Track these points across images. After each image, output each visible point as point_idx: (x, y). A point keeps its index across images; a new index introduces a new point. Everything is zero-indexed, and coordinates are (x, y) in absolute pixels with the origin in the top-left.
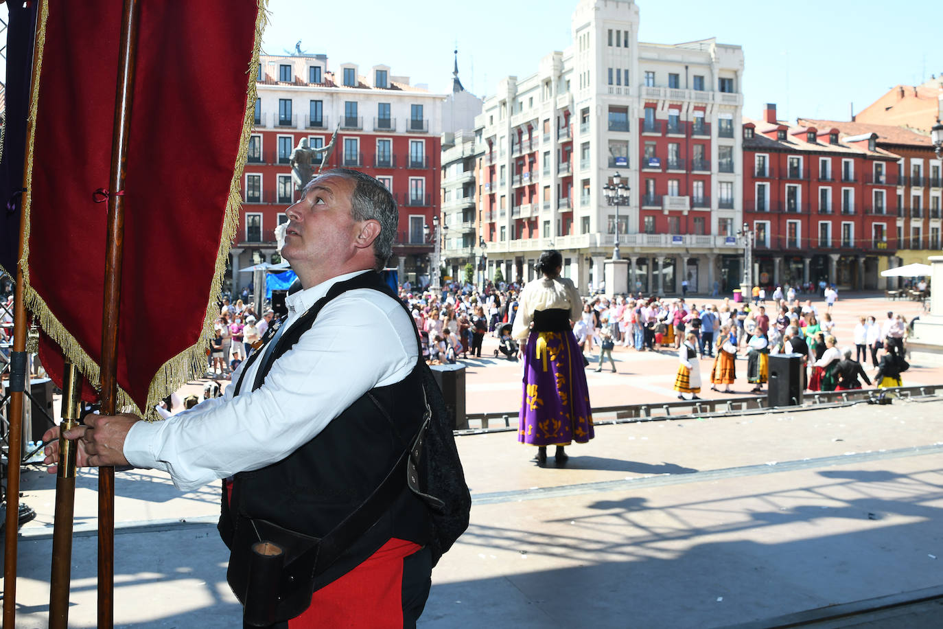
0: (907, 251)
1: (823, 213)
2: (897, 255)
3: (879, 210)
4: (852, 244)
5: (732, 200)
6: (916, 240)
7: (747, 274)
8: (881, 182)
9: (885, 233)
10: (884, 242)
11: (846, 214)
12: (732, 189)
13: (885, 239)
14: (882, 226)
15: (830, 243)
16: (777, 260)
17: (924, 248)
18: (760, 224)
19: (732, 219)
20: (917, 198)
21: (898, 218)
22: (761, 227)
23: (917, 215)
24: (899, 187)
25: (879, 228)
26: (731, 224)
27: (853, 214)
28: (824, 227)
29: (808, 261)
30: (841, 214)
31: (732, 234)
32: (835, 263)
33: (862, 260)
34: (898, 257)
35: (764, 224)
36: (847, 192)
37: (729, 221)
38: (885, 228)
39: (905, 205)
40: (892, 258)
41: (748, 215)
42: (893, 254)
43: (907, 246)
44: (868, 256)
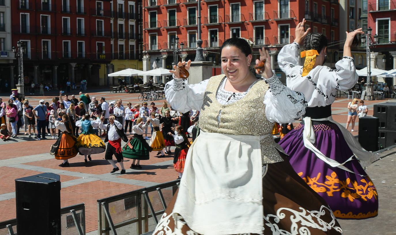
0: (116, 60)
1: (65, 35)
2: (111, 63)
3: (100, 33)
4: (84, 56)
5: (4, 25)
6: (121, 53)
7: (20, 77)
8: (100, 15)
9: (104, 48)
10: (104, 55)
11: (79, 36)
12: (3, 17)
13: (104, 52)
14: (102, 43)
15: (70, 56)
16: (36, 68)
17: (126, 59)
18: (24, 42)
19: (4, 39)
20: (121, 26)
21: (111, 39)
22: (24, 45)
23: (121, 37)
24: (111, 18)
25: (100, 45)
26: (4, 42)
27: (84, 35)
28: (66, 44)
29: (56, 68)
30: (76, 35)
31: (4, 50)
32: (73, 69)
33: (91, 66)
34: (112, 64)
35: (26, 42)
36: (80, 21)
37: (2, 40)
38: (104, 45)
39: (114, 30)
40: (109, 65)
41: (16, 35)
42: (109, 62)
43: (116, 57)
44: (94, 64)
